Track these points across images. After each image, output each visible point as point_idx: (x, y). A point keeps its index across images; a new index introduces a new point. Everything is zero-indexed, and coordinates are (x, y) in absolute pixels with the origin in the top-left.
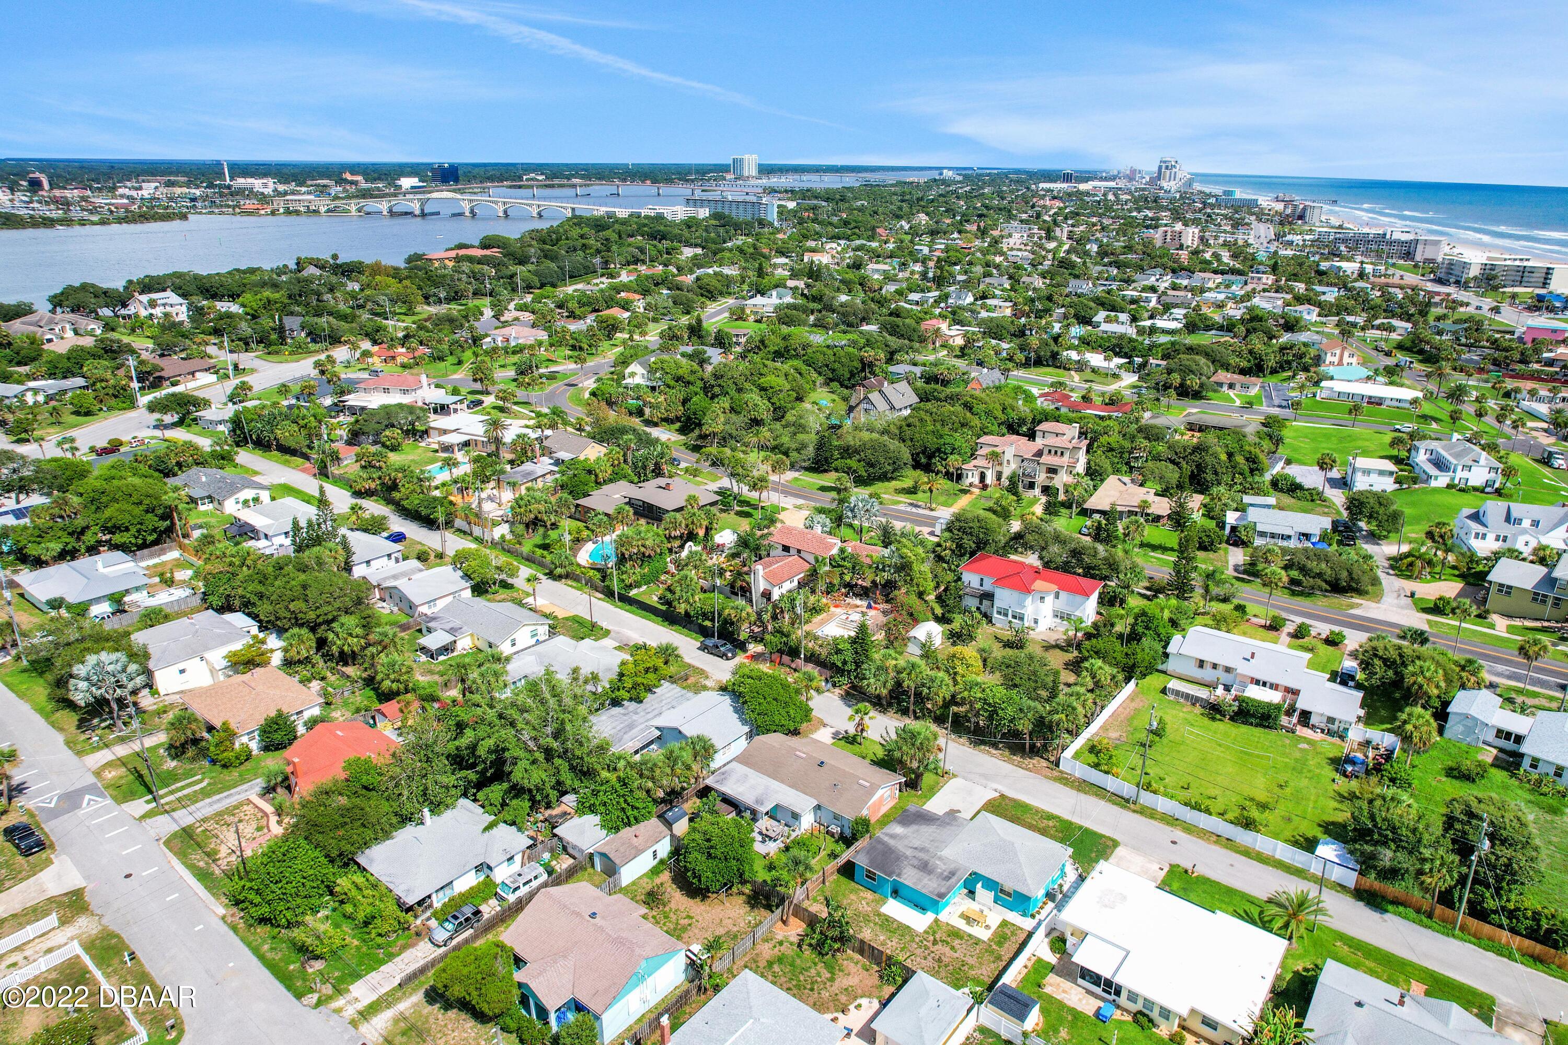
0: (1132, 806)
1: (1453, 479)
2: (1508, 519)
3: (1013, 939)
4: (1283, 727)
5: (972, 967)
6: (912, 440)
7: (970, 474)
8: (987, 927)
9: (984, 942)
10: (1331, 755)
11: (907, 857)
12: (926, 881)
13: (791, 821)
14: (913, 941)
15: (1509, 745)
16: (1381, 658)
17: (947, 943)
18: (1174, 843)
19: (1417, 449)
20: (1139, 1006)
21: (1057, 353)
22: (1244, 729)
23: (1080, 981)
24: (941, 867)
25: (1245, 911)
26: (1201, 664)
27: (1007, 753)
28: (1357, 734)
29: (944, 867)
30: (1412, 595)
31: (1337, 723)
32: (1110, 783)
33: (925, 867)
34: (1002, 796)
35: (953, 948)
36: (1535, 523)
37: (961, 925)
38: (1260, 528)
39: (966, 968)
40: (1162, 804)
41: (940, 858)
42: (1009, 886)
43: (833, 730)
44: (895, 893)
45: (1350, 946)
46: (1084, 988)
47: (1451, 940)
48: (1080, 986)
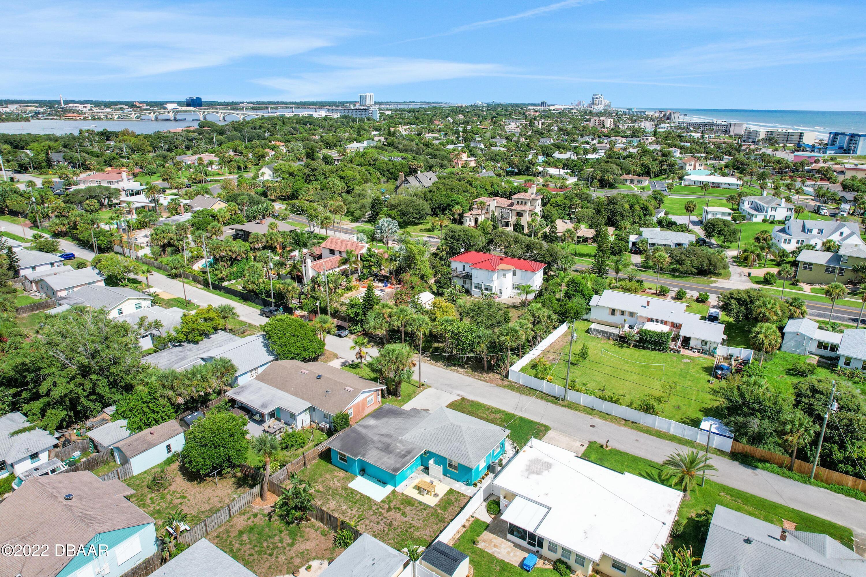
0: (562, 402)
1: (766, 216)
2: (803, 230)
3: (456, 504)
4: (671, 349)
5: (417, 529)
6: (431, 200)
7: (468, 219)
8: (436, 495)
9: (431, 507)
10: (706, 366)
11: (373, 442)
12: (385, 459)
14: (370, 509)
15: (827, 353)
16: (736, 299)
17: (400, 509)
18: (592, 426)
19: (743, 202)
20: (558, 555)
21: (530, 167)
22: (644, 352)
23: (509, 536)
25: (647, 473)
26: (613, 311)
27: (470, 370)
28: (722, 351)
29: (402, 448)
30: (749, 274)
31: (708, 344)
32: (544, 386)
33: (387, 449)
34: (463, 399)
35: (404, 514)
36: (821, 231)
37: (414, 494)
38: (650, 241)
39: (412, 530)
40: (583, 399)
41: (401, 442)
42: (456, 460)
43: (343, 361)
44: (363, 472)
45: (731, 496)
46: (513, 542)
47: (809, 486)
48: (509, 541)
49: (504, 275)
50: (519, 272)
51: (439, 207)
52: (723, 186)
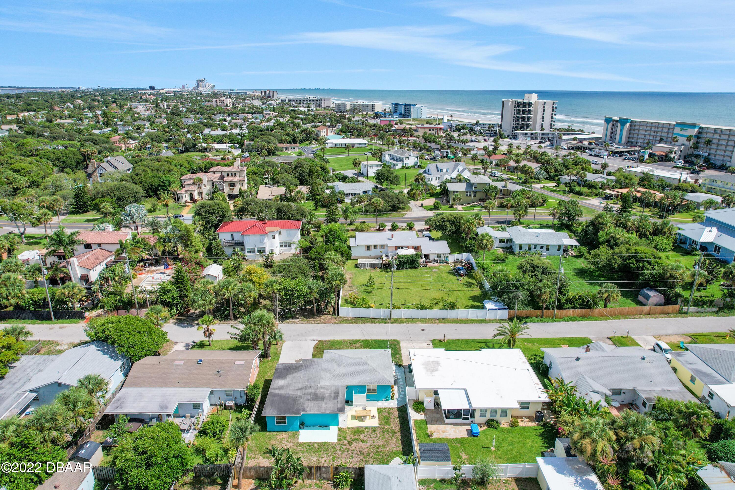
0: (389, 321)
1: (403, 164)
2: (438, 170)
3: (392, 416)
4: (421, 265)
5: (384, 447)
7: (184, 196)
8: (373, 417)
9: (377, 427)
10: (448, 270)
11: (300, 397)
12: (324, 405)
13: (194, 411)
14: (336, 450)
15: (505, 245)
16: (447, 221)
17: (358, 440)
18: (423, 330)
19: (384, 156)
20: (488, 417)
21: (196, 145)
22: (404, 271)
23: (447, 421)
24: (327, 393)
26: (368, 247)
27: (304, 319)
28: (452, 258)
29: (328, 392)
30: (422, 205)
31: (442, 255)
32: (372, 313)
33: (316, 397)
34: (320, 341)
35: (363, 441)
36: (447, 170)
37: (356, 424)
38: (346, 192)
39: (380, 449)
40: (404, 313)
41: (321, 388)
43: (184, 344)
44: (302, 425)
45: (530, 343)
46: (451, 424)
47: (555, 323)
48: (448, 424)
49: (273, 236)
50: (284, 232)
51: (151, 189)
52: (356, 146)
